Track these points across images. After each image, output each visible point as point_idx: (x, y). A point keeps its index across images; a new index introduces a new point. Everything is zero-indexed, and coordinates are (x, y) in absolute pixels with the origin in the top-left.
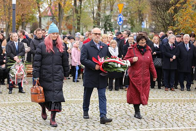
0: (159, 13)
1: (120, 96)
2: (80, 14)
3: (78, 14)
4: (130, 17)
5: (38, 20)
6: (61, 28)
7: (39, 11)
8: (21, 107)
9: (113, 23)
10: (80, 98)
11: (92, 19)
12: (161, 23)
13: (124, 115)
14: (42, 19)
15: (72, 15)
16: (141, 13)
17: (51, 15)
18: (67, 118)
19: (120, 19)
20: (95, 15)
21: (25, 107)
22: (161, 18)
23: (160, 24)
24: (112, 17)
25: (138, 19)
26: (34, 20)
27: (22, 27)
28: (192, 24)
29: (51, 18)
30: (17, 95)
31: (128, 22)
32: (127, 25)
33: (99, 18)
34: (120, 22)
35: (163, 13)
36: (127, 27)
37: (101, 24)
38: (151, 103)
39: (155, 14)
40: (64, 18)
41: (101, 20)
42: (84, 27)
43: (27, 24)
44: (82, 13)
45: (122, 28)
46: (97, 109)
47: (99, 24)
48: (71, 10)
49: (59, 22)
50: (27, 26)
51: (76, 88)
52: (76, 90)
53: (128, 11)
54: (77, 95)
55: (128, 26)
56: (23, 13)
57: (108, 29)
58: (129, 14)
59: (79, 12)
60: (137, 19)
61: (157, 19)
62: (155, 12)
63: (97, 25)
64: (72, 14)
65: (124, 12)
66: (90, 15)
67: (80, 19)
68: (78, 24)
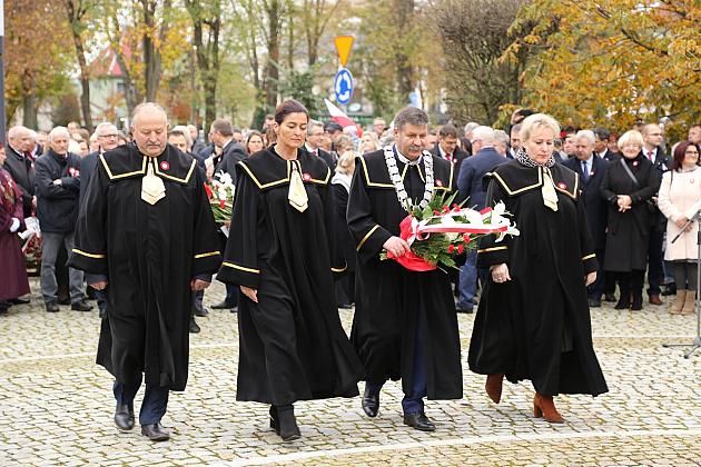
0: (471, 66)
4: (371, 79)
5: (79, 91)
7: (82, 61)
8: (32, 376)
11: (252, 86)
12: (476, 95)
15: (188, 74)
16: (406, 64)
17: (119, 72)
18: (189, 408)
19: (344, 83)
20: (261, 72)
21: (45, 377)
22: (474, 78)
23: (471, 99)
24: (316, 80)
25: (397, 84)
26: (63, 88)
27: (25, 112)
28: (579, 96)
29: (119, 84)
31: (366, 95)
33: (274, 81)
34: (343, 94)
35: (481, 62)
36: (361, 110)
40: (161, 83)
41: (280, 88)
43: (40, 100)
44: (221, 68)
47: (275, 101)
48: (185, 56)
49: (148, 94)
50: (41, 110)
53: (364, 60)
55: (364, 108)
58: (366, 69)
59: (211, 65)
60: (391, 84)
62: (455, 60)
63: (269, 103)
64: (187, 71)
65: (352, 62)
68: (210, 101)
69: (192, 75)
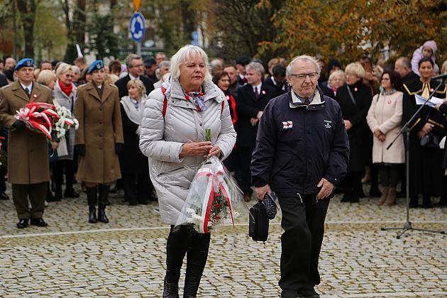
0: (236, 11)
1: (144, 221)
2: (32, 14)
3: (25, 15)
4: (161, 21)
9: (118, 35)
11: (64, 25)
12: (241, 34)
13: (156, 271)
15: (11, 16)
16: (189, 9)
18: (6, 285)
19: (137, 25)
20: (71, 14)
22: (239, 21)
23: (237, 38)
24: (116, 21)
25: (182, 25)
28: (318, 35)
31: (157, 33)
32: (153, 39)
34: (137, 33)
35: (244, 8)
36: (154, 46)
37: (87, 40)
38: (222, 235)
39: (224, 13)
41: (86, 28)
42: (42, 45)
44: (37, 11)
45: (143, 49)
47: (84, 39)
53: (156, 5)
55: (157, 44)
57: (108, 51)
58: (157, 12)
59: (29, 9)
60: (178, 25)
61: (231, 25)
62: (224, 7)
64: (10, 13)
65: (146, 7)
66: (58, 16)
67: (32, 26)
68: (29, 38)
69: (13, 17)
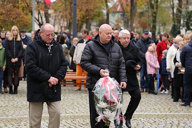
5: (106, 17)
6: (133, 26)
7: (107, 6)
8: (79, 120)
10: (151, 111)
14: (110, 15)
17: (121, 10)
21: (84, 121)
26: (101, 16)
27: (87, 25)
29: (121, 15)
30: (76, 106)
33: (180, 14)
40: (137, 14)
43: (92, 21)
46: (171, 126)
48: (146, 4)
49: (131, 19)
50: (93, 24)
51: (147, 99)
52: (147, 101)
54: (148, 108)
56: (87, 8)
63: (178, 23)
